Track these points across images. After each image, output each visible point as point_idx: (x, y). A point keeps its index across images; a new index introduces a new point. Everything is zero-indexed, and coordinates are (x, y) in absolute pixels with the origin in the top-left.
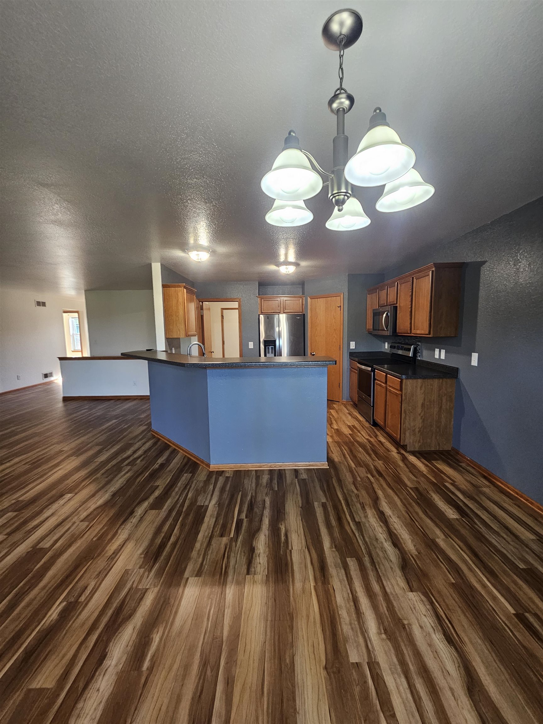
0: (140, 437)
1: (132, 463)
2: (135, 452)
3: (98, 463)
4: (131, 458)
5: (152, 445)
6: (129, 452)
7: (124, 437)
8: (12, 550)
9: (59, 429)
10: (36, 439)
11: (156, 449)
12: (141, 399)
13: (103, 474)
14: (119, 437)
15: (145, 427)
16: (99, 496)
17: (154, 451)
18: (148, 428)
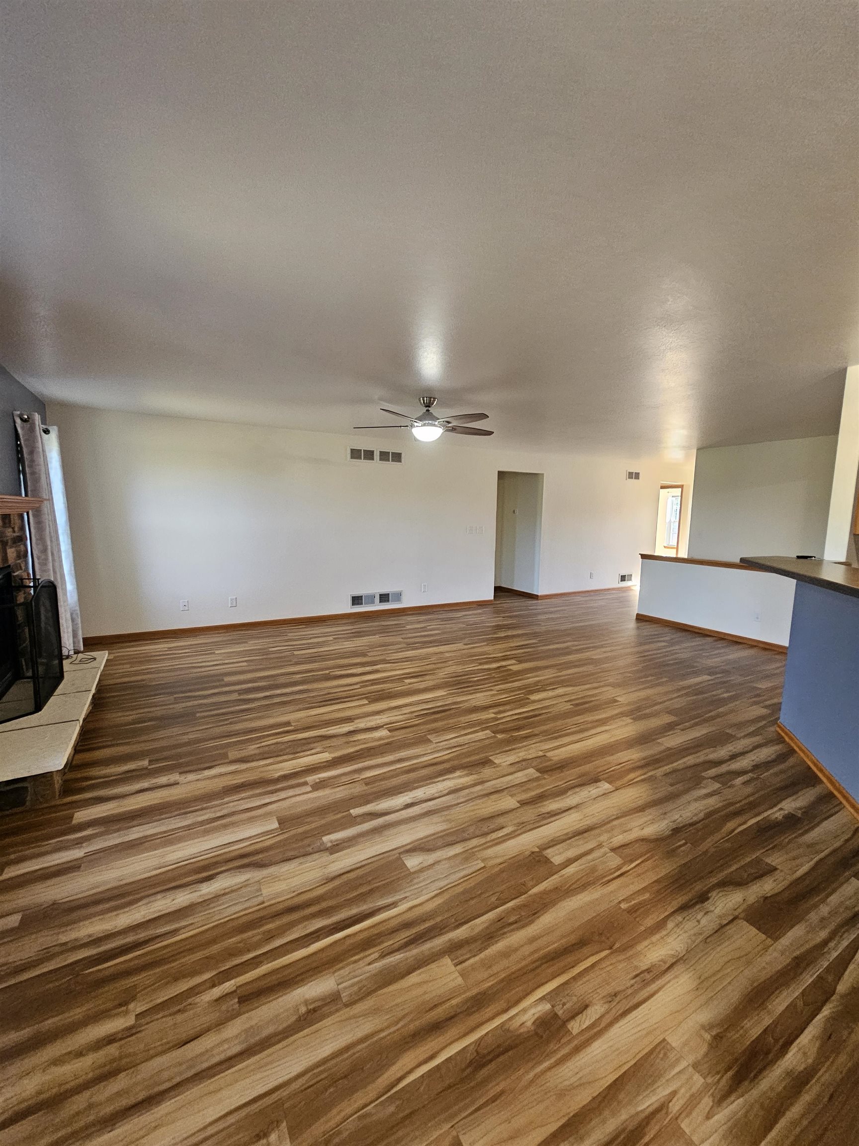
0: (752, 729)
1: (725, 779)
2: (733, 757)
3: (662, 748)
4: (724, 768)
5: (773, 757)
6: (722, 752)
7: (718, 716)
8: (519, 832)
9: (621, 663)
10: (590, 668)
11: (782, 772)
12: (765, 649)
13: (666, 775)
14: (711, 711)
15: (764, 711)
16: (650, 817)
17: (776, 774)
18: (770, 715)
